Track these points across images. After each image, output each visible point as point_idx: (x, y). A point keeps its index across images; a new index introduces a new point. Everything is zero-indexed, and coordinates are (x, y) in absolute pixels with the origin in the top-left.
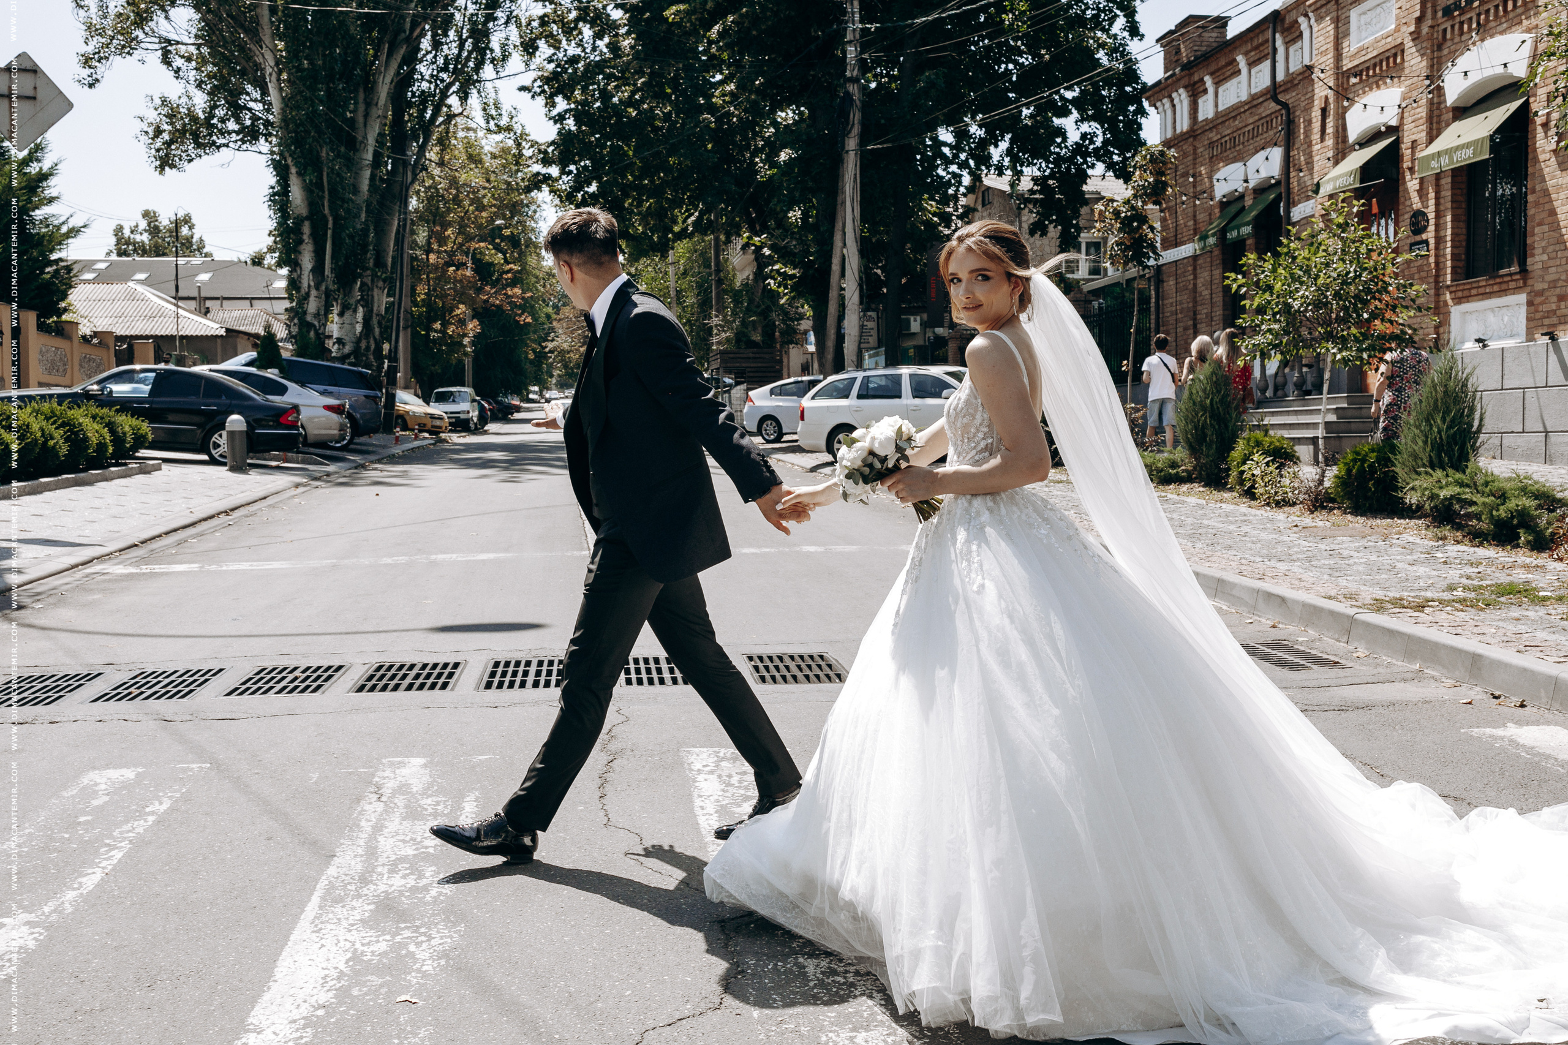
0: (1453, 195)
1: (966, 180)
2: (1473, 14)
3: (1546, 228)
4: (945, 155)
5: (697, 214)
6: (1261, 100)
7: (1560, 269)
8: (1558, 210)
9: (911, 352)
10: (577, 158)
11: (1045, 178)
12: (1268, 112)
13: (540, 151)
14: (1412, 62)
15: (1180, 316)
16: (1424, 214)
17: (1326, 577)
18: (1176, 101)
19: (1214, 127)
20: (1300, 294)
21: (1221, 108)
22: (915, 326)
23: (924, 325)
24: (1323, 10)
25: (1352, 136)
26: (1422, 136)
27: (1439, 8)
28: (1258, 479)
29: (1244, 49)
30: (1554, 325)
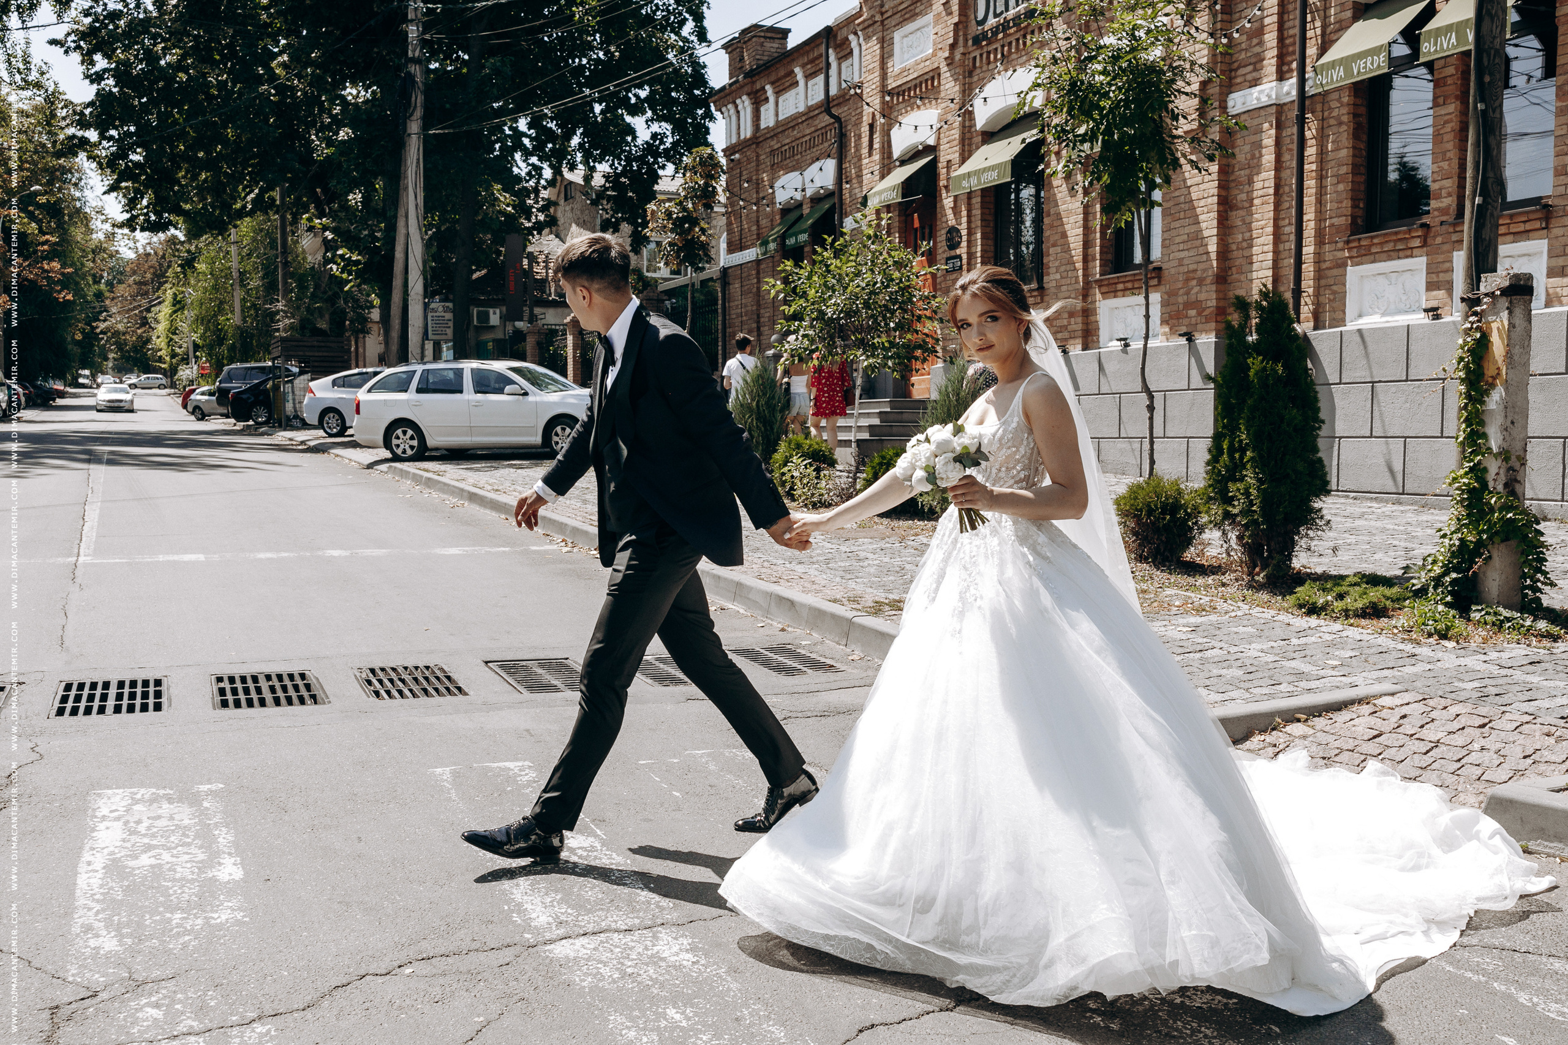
0: (982, 214)
1: (547, 173)
2: (998, 45)
3: (1059, 249)
4: (525, 145)
5: (257, 191)
6: (817, 112)
7: (1070, 288)
8: (1069, 233)
9: (490, 345)
10: (117, 123)
11: (617, 176)
12: (823, 124)
13: (75, 113)
14: (947, 86)
15: (744, 318)
16: (958, 231)
17: (838, 579)
18: (740, 107)
19: (775, 135)
20: (833, 301)
21: (780, 118)
22: (494, 318)
23: (505, 318)
24: (871, 29)
25: (897, 152)
26: (955, 157)
27: (969, 37)
28: (797, 481)
29: (801, 61)
30: (1066, 340)
